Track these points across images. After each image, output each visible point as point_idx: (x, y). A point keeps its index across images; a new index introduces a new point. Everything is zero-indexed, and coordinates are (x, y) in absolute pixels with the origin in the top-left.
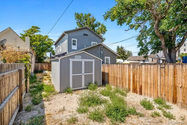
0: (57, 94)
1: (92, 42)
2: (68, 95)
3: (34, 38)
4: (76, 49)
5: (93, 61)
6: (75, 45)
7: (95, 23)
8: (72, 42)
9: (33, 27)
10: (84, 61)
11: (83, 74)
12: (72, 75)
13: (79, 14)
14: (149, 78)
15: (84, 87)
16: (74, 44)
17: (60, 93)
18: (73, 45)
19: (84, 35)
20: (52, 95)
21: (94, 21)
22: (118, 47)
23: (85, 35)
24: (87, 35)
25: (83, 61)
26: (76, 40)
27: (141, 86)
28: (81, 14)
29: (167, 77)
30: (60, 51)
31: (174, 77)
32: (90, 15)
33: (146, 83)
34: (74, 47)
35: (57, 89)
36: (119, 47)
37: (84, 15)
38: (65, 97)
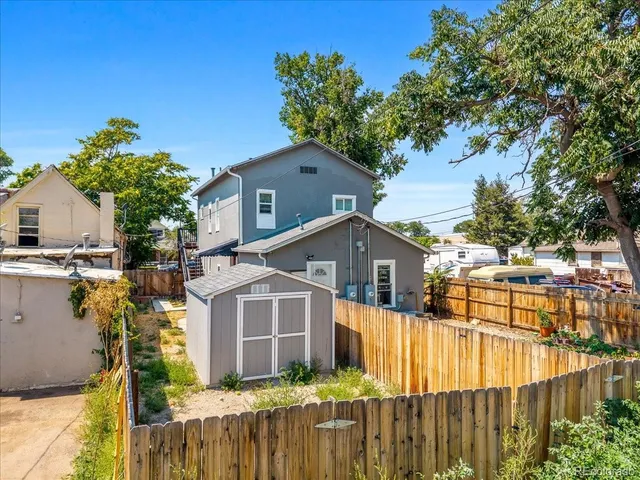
0: (203, 390)
1: (335, 197)
2: (231, 393)
3: (120, 175)
4: (272, 226)
5: (307, 295)
6: (269, 212)
7: (359, 94)
8: (258, 203)
9: (113, 122)
10: (278, 298)
11: (275, 336)
12: (243, 339)
13: (292, 58)
14: (440, 360)
15: (277, 375)
16: (266, 210)
17: (208, 388)
18: (261, 211)
19: (302, 172)
20: (190, 393)
21: (353, 89)
22: (481, 184)
23: (305, 170)
24: (313, 170)
25: (276, 298)
26: (273, 192)
27: (426, 381)
28: (302, 58)
29: (469, 360)
30: (213, 226)
31: (481, 364)
32: (337, 60)
33: (435, 372)
34: (265, 221)
35: (203, 376)
36: (488, 185)
37: (313, 61)
38: (222, 400)
